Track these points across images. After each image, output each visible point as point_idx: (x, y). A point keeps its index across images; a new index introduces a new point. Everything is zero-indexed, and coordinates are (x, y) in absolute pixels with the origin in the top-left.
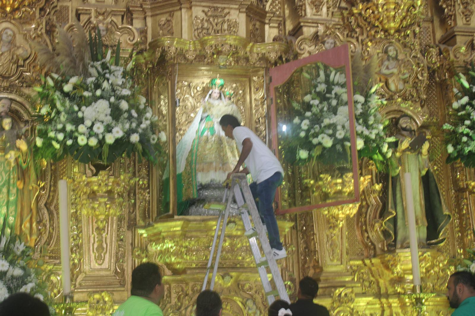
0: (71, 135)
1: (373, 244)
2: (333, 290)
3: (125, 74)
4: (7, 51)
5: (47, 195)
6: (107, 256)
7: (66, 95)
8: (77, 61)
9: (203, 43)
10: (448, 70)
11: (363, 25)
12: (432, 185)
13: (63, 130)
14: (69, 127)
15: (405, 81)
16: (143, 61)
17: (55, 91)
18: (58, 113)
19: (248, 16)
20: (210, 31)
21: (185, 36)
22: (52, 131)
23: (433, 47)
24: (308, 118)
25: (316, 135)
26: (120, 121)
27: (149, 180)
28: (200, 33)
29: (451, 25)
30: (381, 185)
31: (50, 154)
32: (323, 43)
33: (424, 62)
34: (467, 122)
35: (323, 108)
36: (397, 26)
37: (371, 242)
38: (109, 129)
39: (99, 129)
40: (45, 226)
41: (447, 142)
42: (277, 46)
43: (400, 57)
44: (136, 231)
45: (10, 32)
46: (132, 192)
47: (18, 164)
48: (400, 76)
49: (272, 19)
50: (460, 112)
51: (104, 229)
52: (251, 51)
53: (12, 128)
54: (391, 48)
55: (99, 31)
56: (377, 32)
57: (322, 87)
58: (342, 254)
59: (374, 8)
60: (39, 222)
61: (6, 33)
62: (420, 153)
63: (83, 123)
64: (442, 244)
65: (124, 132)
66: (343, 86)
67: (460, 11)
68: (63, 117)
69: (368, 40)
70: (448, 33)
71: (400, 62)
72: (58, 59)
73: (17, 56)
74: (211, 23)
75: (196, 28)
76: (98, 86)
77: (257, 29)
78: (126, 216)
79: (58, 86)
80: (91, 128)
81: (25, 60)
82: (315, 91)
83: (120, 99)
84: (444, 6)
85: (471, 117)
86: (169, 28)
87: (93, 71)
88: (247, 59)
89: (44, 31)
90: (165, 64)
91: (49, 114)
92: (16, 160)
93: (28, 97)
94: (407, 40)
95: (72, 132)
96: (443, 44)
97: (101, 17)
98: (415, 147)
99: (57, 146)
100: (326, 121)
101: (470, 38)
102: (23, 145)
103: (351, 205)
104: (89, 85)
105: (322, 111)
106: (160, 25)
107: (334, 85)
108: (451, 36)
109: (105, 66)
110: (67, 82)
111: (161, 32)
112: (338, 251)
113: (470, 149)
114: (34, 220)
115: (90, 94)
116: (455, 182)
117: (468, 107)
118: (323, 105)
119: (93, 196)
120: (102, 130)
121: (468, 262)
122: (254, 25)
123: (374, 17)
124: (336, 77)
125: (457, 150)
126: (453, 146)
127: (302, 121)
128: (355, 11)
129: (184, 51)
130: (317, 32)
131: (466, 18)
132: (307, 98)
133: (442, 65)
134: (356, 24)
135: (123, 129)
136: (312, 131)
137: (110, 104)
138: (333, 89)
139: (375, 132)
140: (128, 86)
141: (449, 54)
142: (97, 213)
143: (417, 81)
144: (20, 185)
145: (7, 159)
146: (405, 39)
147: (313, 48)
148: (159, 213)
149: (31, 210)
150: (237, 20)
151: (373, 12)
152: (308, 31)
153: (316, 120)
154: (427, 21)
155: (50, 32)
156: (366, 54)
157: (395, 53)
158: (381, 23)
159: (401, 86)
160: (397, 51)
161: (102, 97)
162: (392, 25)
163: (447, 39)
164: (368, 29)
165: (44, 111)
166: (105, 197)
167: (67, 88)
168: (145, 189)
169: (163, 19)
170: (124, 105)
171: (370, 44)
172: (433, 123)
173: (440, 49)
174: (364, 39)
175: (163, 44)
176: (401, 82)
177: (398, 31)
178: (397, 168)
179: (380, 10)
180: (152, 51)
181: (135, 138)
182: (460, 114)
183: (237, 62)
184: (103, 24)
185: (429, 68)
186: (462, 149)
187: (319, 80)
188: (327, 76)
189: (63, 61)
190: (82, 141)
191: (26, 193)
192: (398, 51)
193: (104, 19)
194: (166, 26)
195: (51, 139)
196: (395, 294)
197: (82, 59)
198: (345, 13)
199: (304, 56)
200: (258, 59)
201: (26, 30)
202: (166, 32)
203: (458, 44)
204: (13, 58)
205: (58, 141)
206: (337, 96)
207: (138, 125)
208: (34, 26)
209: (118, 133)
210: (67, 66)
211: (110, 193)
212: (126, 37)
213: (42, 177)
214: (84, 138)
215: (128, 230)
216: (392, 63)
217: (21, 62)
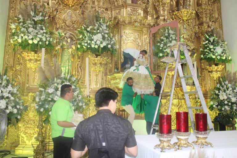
0: (89, 44)
1: (177, 84)
2: (167, 97)
3: (107, 26)
4: (70, 19)
5: (80, 64)
6: (99, 84)
7: (88, 32)
8: (92, 21)
9: (131, 18)
10: (201, 33)
11: (176, 18)
13: (87, 43)
14: (89, 42)
15: (189, 36)
16: (111, 24)
17: (84, 31)
18: (85, 37)
19: (143, 12)
20: (132, 15)
22: (83, 43)
23: (196, 26)
24: (162, 44)
25: (165, 49)
26: (105, 40)
27: (112, 61)
29: (201, 20)
31: (82, 50)
32: (167, 21)
33: (194, 31)
34: (208, 48)
37: (177, 83)
38: (101, 43)
39: (98, 42)
40: (79, 73)
41: (201, 54)
42: (153, 21)
43: (187, 28)
45: (70, 13)
46: (106, 64)
48: (187, 34)
49: (150, 14)
51: (98, 75)
52: (145, 22)
53: (70, 42)
54: (185, 25)
55: (99, 12)
56: (180, 20)
57: (166, 35)
58: (169, 87)
59: (181, 13)
60: (78, 72)
62: (193, 57)
63: (93, 40)
66: (173, 35)
67: (204, 16)
68: (87, 39)
71: (187, 30)
72: (85, 20)
73: (73, 20)
74: (133, 13)
75: (128, 14)
76: (98, 29)
78: (104, 72)
79: (86, 29)
80: (96, 42)
83: (105, 34)
84: (200, 14)
87: (97, 25)
88: (144, 25)
89: (81, 13)
90: (118, 25)
91: (82, 38)
92: (71, 52)
93: (76, 33)
94: (189, 23)
95: (90, 43)
97: (99, 9)
99: (85, 47)
100: (168, 45)
101: (208, 24)
102: (74, 47)
104: (96, 29)
105: (167, 42)
106: (116, 13)
108: (202, 23)
109: (100, 23)
111: (117, 15)
112: (168, 85)
113: (209, 56)
114: (76, 71)
115: (96, 32)
117: (208, 44)
118: (167, 40)
119: (95, 64)
120: (99, 43)
122: (145, 15)
123: (180, 16)
124: (171, 32)
125: (205, 57)
126: (203, 55)
127: (160, 44)
128: (174, 13)
129: (125, 20)
130: (165, 18)
131: (206, 18)
132: (162, 38)
133: (199, 31)
134: (174, 17)
135: (106, 43)
136: (164, 48)
137: (102, 35)
138: (170, 35)
140: (108, 30)
141: (202, 28)
142: (97, 69)
143: (191, 36)
144: (72, 60)
145: (68, 51)
147: (163, 23)
149: (75, 68)
150: (141, 13)
151: (180, 14)
152: (161, 18)
153: (165, 44)
154: (194, 19)
155: (83, 14)
158: (182, 17)
161: (99, 33)
162: (185, 18)
163: (200, 24)
164: (178, 19)
165: (81, 36)
166: (99, 65)
167: (88, 29)
168: (110, 64)
169: (117, 11)
170: (106, 36)
171: (178, 24)
172: (196, 48)
173: (199, 27)
175: (118, 18)
176: (187, 36)
177: (186, 20)
179: (183, 13)
180: (114, 20)
181: (109, 46)
182: (205, 46)
183: (141, 25)
185: (195, 32)
187: (166, 32)
188: (168, 31)
189: (87, 21)
190: (93, 46)
191: (74, 63)
193: (100, 9)
194: (118, 13)
195: (83, 45)
196: (183, 99)
197: (93, 21)
198: (171, 14)
199: (160, 25)
200: (147, 24)
201: (76, 12)
203: (204, 25)
204: (71, 21)
205: (85, 46)
206: (171, 38)
207: (110, 43)
208: (78, 11)
209: (104, 44)
210: (89, 22)
211: (101, 63)
212: (107, 15)
213: (79, 58)
214: (94, 45)
215: (105, 76)
216: (185, 30)
217: (74, 22)
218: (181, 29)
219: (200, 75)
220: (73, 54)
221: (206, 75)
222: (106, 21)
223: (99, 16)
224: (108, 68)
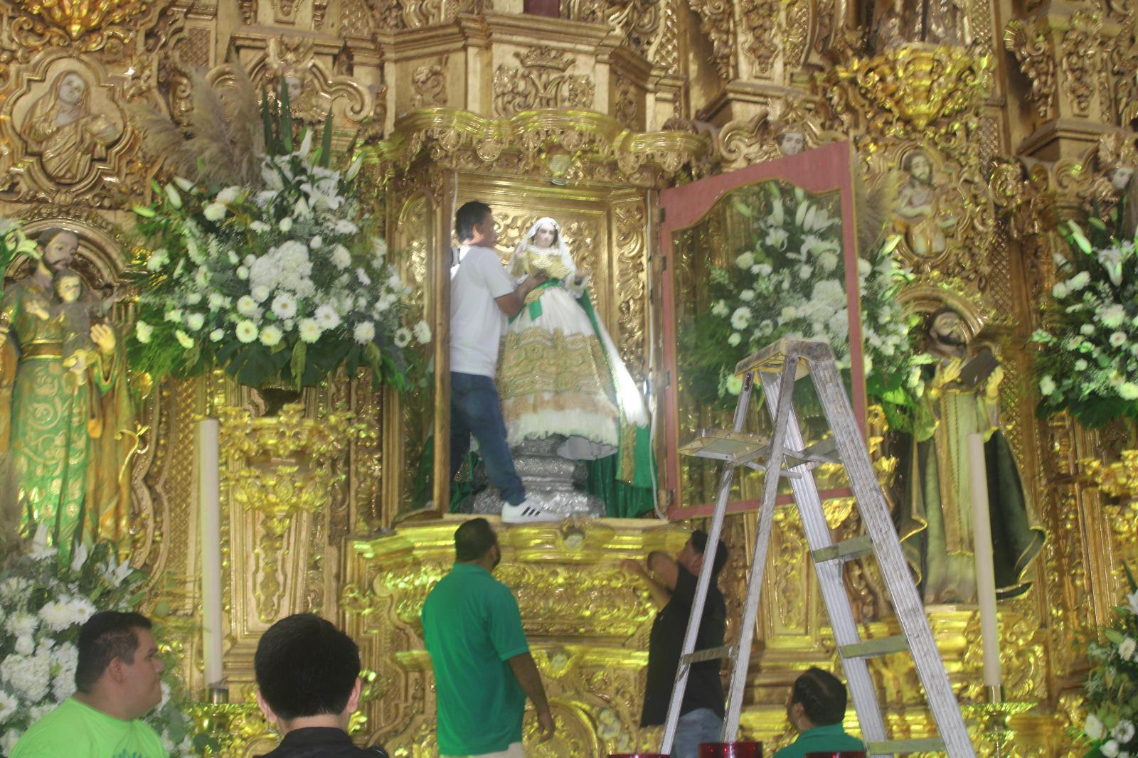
0: (221, 319)
1: (871, 591)
3: (343, 188)
4: (70, 124)
5: (150, 458)
6: (286, 600)
7: (209, 227)
8: (236, 153)
9: (516, 127)
10: (1040, 213)
11: (857, 107)
12: (1006, 464)
13: (202, 307)
14: (216, 301)
15: (948, 234)
16: (375, 160)
17: (184, 219)
18: (191, 267)
19: (612, 72)
20: (530, 100)
21: (474, 106)
22: (174, 308)
23: (1007, 162)
24: (747, 304)
26: (333, 291)
27: (381, 430)
28: (509, 102)
29: (1045, 115)
30: (893, 460)
31: (169, 362)
32: (779, 139)
33: (989, 193)
34: (1088, 329)
35: (781, 282)
36: (934, 110)
37: (867, 586)
38: (308, 310)
39: (285, 307)
40: (144, 526)
41: (1041, 371)
42: (682, 141)
43: (938, 179)
44: (349, 545)
45: (77, 82)
46: (340, 460)
47: (90, 382)
48: (938, 222)
49: (662, 81)
50: (1070, 305)
51: (280, 538)
53: (80, 299)
54: (918, 160)
55: (285, 86)
56: (888, 123)
57: (777, 237)
58: (807, 614)
59: (886, 70)
60: (135, 515)
61: (69, 83)
62: (984, 393)
63: (248, 293)
64: (1025, 595)
65: (342, 318)
66: (823, 236)
67: (1067, 85)
68: (202, 277)
69: (868, 139)
70: (1036, 135)
71: (938, 191)
72: (191, 145)
73: (93, 135)
74: (534, 83)
75: (499, 90)
76: (282, 210)
77: (631, 103)
78: (327, 511)
79: (191, 209)
80: (266, 305)
81: (109, 147)
82: (763, 245)
83: (332, 242)
84: (1032, 74)
85: (1096, 318)
86: (437, 90)
87: (272, 177)
88: (613, 167)
89: (153, 82)
90: (427, 171)
91: (166, 269)
92: (89, 371)
93: (115, 231)
94: (953, 143)
95: (223, 311)
96: (1031, 155)
97: (290, 56)
98: (971, 381)
99: (187, 343)
100: (789, 313)
102: (105, 338)
103: (836, 502)
104: (264, 208)
105: (778, 288)
106: (414, 82)
107: (803, 233)
108: (1048, 139)
109: (298, 167)
110: (212, 198)
111: (418, 97)
112: (801, 604)
113: (1093, 386)
114: (123, 511)
115: (267, 228)
116: (1050, 459)
117: (1088, 296)
118: (780, 278)
119: (262, 460)
120: (292, 310)
122: (625, 93)
123: (883, 90)
124: (808, 216)
125: (1065, 389)
126: (1055, 379)
127: (732, 309)
128: (843, 74)
129: (475, 142)
130: (767, 114)
131: (1079, 103)
132: (745, 260)
133: (1028, 202)
134: (843, 102)
135: (338, 311)
136: (757, 334)
137: (311, 251)
138: (803, 242)
139: (893, 340)
140: (352, 212)
141: (1046, 179)
142: (272, 498)
143: (972, 234)
144: (94, 429)
145: (67, 369)
146: (949, 141)
147: (755, 148)
148: (402, 509)
149: (118, 487)
150: (592, 79)
151: (882, 79)
152: (744, 112)
153: (766, 308)
154: (993, 105)
155: (168, 85)
156: (865, 170)
157: (927, 170)
158: (897, 103)
159: (938, 245)
160: (931, 166)
161: (291, 236)
162: (924, 108)
163: (1038, 145)
164: (869, 115)
165: (156, 260)
166: (291, 465)
167: (213, 212)
168: (371, 452)
169: (423, 69)
170: (342, 257)
171: (872, 148)
172: (1007, 328)
173: (1023, 167)
174: (861, 137)
175: (429, 124)
176: (940, 236)
177: (933, 123)
178: (932, 424)
179: (901, 73)
180: (399, 140)
181: (364, 332)
182: (1070, 310)
183: (590, 171)
184: (296, 71)
185: (997, 207)
186: (1075, 389)
187: (771, 220)
188: (790, 212)
189: (205, 149)
190: (247, 332)
191: (107, 449)
192: (934, 168)
193: (297, 61)
194: (429, 84)
195: (173, 325)
196: (916, 704)
197: (247, 148)
198: (820, 77)
199: (735, 165)
200: (637, 166)
201: (114, 78)
202: (428, 97)
203: (1064, 158)
204: (82, 141)
205: (188, 331)
206: (811, 259)
207: (371, 304)
208: (131, 72)
209: (328, 317)
210: (213, 161)
211: (301, 455)
212: (344, 103)
213: (141, 415)
214: (252, 326)
215: (330, 544)
216: (921, 193)
217: (100, 151)
218: (886, 190)
219: (1036, 525)
220: (98, 386)
221: (1088, 521)
222: (339, 144)
223: (286, 112)
224: (353, 480)
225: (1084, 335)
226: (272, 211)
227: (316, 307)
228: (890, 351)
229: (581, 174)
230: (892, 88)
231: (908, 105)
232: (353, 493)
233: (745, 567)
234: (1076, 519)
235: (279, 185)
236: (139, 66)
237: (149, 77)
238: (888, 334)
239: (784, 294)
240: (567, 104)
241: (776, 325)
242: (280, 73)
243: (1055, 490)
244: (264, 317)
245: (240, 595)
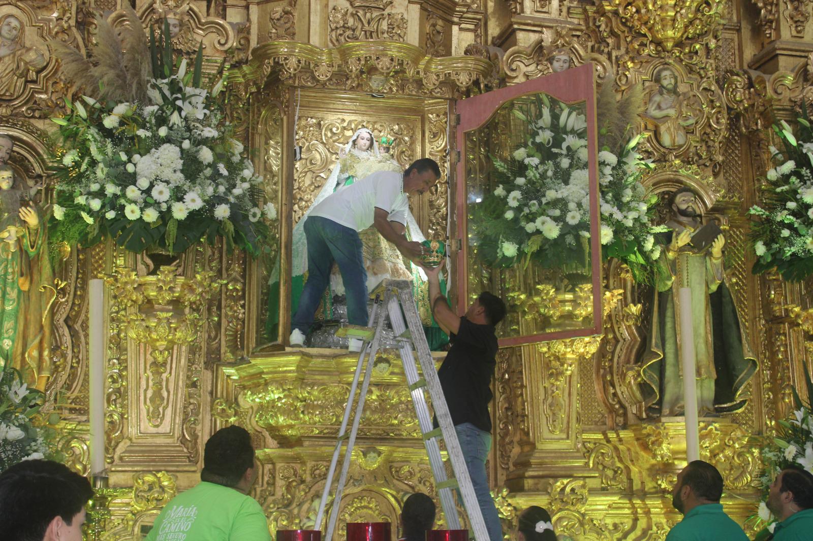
0: (114, 203)
1: (622, 406)
2: (551, 481)
3: (209, 102)
4: (9, 55)
5: (70, 304)
6: (169, 411)
7: (107, 133)
8: (129, 77)
9: (345, 54)
10: (761, 114)
11: (619, 33)
12: (728, 309)
13: (101, 194)
14: (111, 189)
15: (689, 131)
16: (241, 80)
17: (88, 127)
18: (93, 163)
19: (423, 9)
20: (357, 33)
21: (315, 40)
22: (81, 194)
23: (737, 75)
24: (519, 188)
25: (531, 218)
26: (198, 181)
27: (244, 284)
28: (341, 35)
29: (770, 37)
30: (639, 306)
31: (77, 235)
32: (551, 60)
33: (722, 100)
34: (791, 205)
35: (546, 171)
36: (678, 35)
37: (620, 402)
38: (178, 195)
39: (162, 193)
40: (64, 356)
41: (755, 238)
42: (471, 65)
43: (682, 88)
44: (220, 372)
45: (14, 23)
46: (214, 303)
47: (21, 249)
48: (680, 121)
49: (465, 15)
50: (779, 186)
51: (164, 364)
52: (426, 71)
53: (13, 188)
56: (643, 45)
57: (545, 136)
58: (568, 422)
59: (640, 4)
61: (8, 24)
62: (709, 254)
63: (134, 184)
64: (740, 411)
65: (204, 201)
66: (581, 135)
67: (787, 13)
68: (101, 172)
69: (627, 58)
70: (765, 51)
71: (681, 97)
72: (96, 72)
73: (26, 63)
74: (360, 19)
75: (333, 26)
76: (162, 120)
77: (439, 32)
78: (204, 345)
79: (95, 119)
80: (148, 192)
81: (39, 72)
82: (533, 143)
83: (198, 145)
84: (760, 5)
85: (798, 197)
86: (288, 25)
87: (155, 95)
88: (419, 83)
89: (72, 22)
90: (278, 87)
91: (77, 164)
92: (19, 241)
93: (42, 136)
94: (695, 60)
95: (116, 196)
96: (756, 69)
98: (700, 244)
99: (90, 220)
100: (551, 195)
101: (803, 60)
102: (31, 217)
103: (587, 339)
104: (148, 119)
105: (543, 176)
106: (272, 19)
107: (566, 133)
108: (771, 55)
109: (175, 87)
110: (109, 112)
111: (274, 31)
113: (793, 249)
114: (46, 344)
115: (149, 134)
116: (767, 305)
117: (793, 179)
118: (546, 167)
119: (148, 307)
120: (166, 196)
121: (781, 443)
122: (434, 25)
123: (639, 20)
124: (571, 120)
125: (772, 251)
126: (765, 244)
127: (509, 192)
128: (608, 8)
129: (312, 66)
130: (541, 41)
131: (797, 27)
132: (520, 154)
133: (753, 105)
134: (608, 30)
135: (201, 196)
136: (526, 210)
137: (182, 150)
138: (564, 140)
139: (633, 215)
140: (214, 122)
141: (765, 87)
142: (154, 336)
143: (708, 130)
144: (23, 284)
145: (2, 240)
146: (691, 58)
147: (532, 68)
148: (259, 342)
149: (42, 327)
150: (405, 16)
151: (638, 11)
152: (526, 39)
153: (533, 191)
154: (729, 29)
155: (83, 24)
156: (624, 82)
157: (673, 81)
158: (650, 29)
159: (680, 140)
160: (676, 78)
161: (168, 140)
162: (670, 33)
163: (764, 60)
164: (629, 39)
165: (68, 160)
166: (168, 311)
167: (110, 122)
168: (236, 299)
170: (206, 155)
171: (630, 65)
172: (734, 203)
173: (749, 78)
174: (621, 56)
175: (276, 53)
176: (682, 133)
177: (679, 44)
178: (669, 278)
179: (650, 7)
180: (256, 64)
181: (222, 212)
182: (778, 190)
183: (402, 87)
184: (175, 15)
185: (729, 109)
186: (781, 251)
187: (541, 123)
188: (555, 117)
189: (104, 75)
190: (132, 213)
191: (33, 299)
192: (679, 79)
194: (282, 22)
195: (80, 208)
196: (656, 493)
197: (137, 73)
198: (591, 10)
199: (516, 81)
200: (437, 83)
201: (42, 20)
202: (281, 31)
203: (782, 70)
204: (18, 67)
205: (90, 212)
206: (571, 153)
207: (229, 190)
208: (55, 15)
209: (194, 201)
210: (109, 84)
211: (176, 303)
212: (214, 38)
213: (60, 270)
214: (136, 208)
215: (206, 369)
216: (668, 99)
217: (32, 75)
218: (633, 99)
219: (749, 356)
220: (26, 252)
221: (795, 352)
222: (210, 69)
224: (224, 321)
225: (788, 210)
226: (153, 121)
227: (185, 193)
228: (629, 223)
229: (394, 89)
230: (645, 18)
231: (657, 31)
232: (223, 330)
233: (522, 386)
234: (786, 351)
235: (160, 100)
236: (61, 11)
237: (69, 18)
238: (630, 210)
239: (548, 180)
240: (386, 35)
241: (540, 203)
242: (163, 16)
243: (771, 329)
244: (145, 202)
245: (134, 406)
